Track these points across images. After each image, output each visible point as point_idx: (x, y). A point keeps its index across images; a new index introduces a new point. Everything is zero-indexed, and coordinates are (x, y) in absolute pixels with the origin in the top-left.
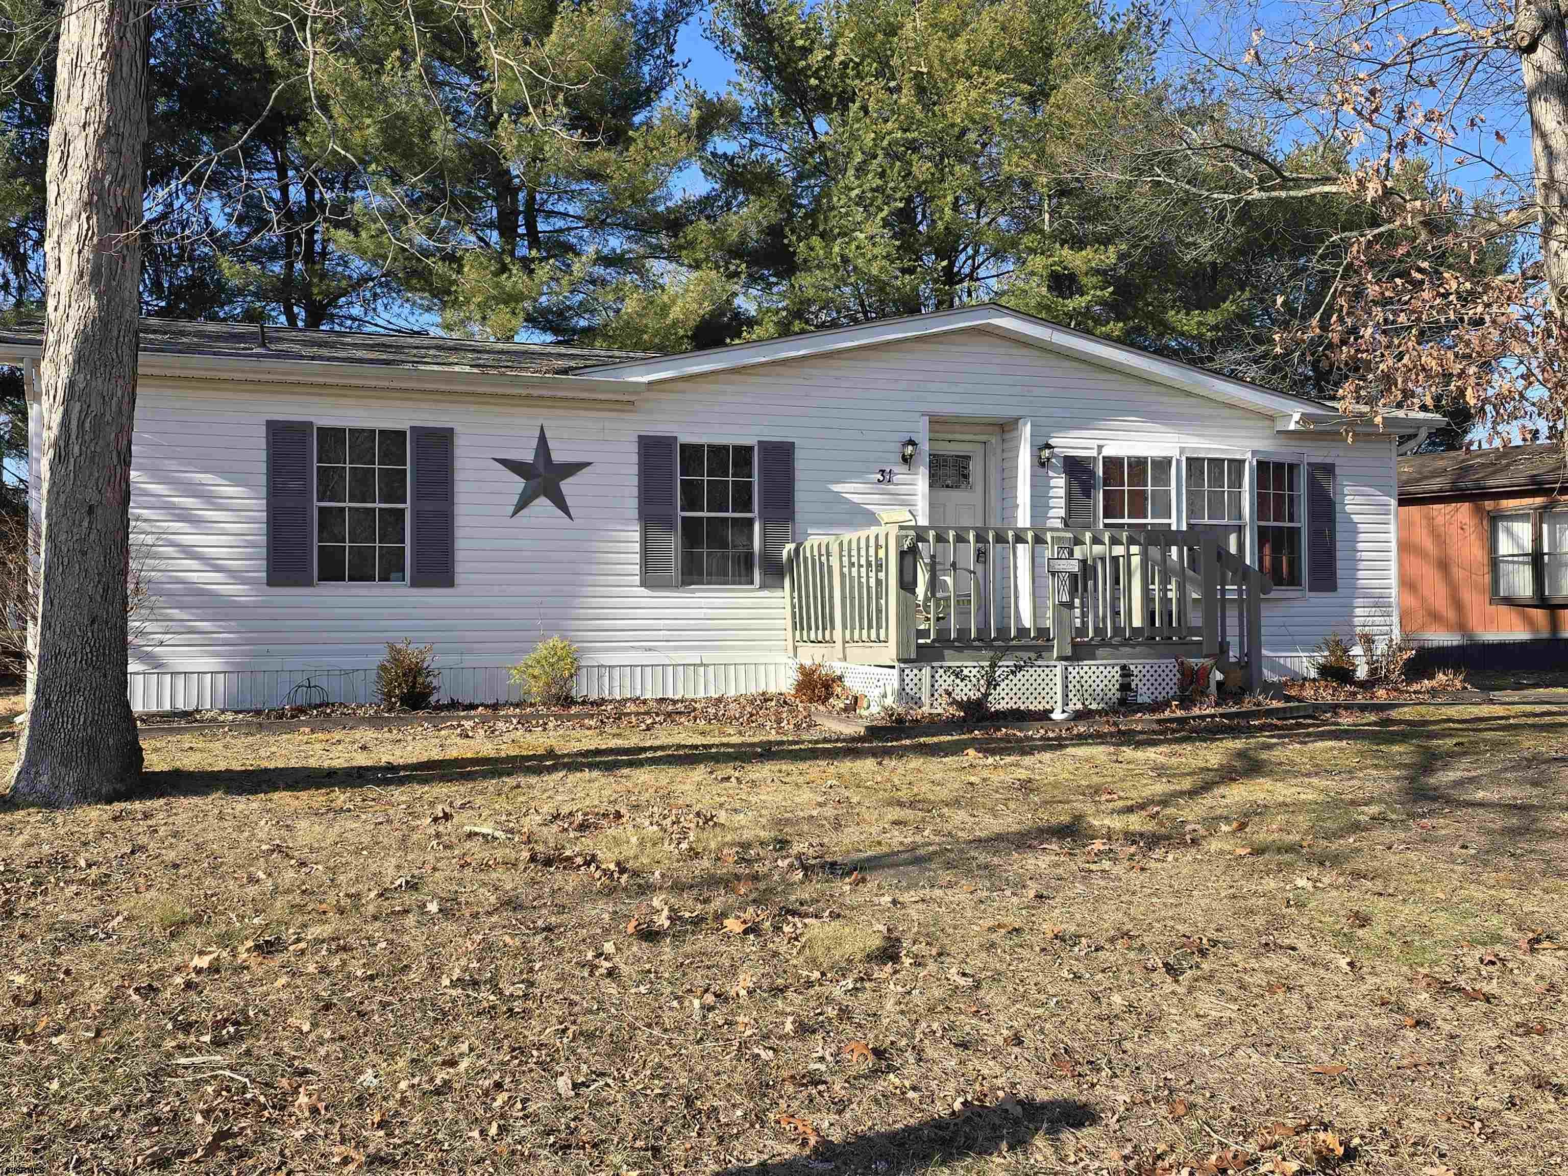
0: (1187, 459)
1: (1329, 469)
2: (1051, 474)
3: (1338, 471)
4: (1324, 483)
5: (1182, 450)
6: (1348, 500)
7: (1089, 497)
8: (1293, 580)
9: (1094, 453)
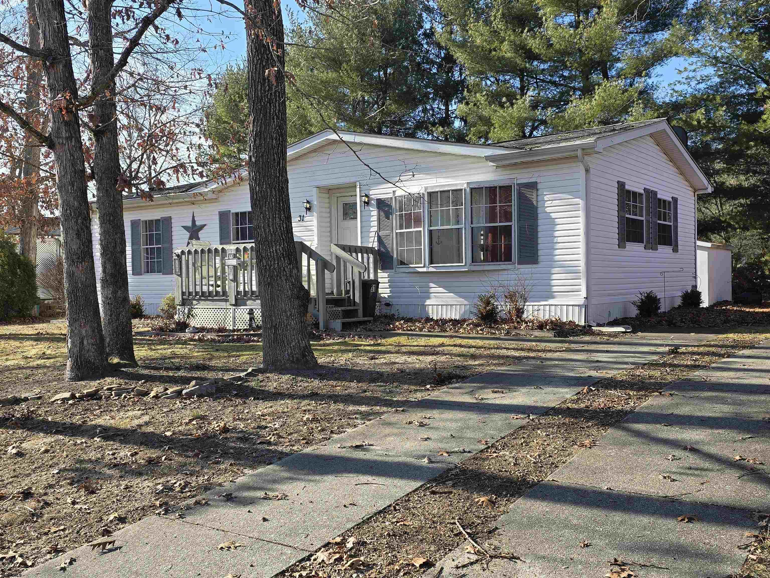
0: (428, 193)
1: (533, 186)
2: (371, 209)
3: (539, 186)
4: (528, 195)
5: (426, 188)
6: (547, 204)
7: (389, 219)
8: (508, 258)
9: (390, 196)
